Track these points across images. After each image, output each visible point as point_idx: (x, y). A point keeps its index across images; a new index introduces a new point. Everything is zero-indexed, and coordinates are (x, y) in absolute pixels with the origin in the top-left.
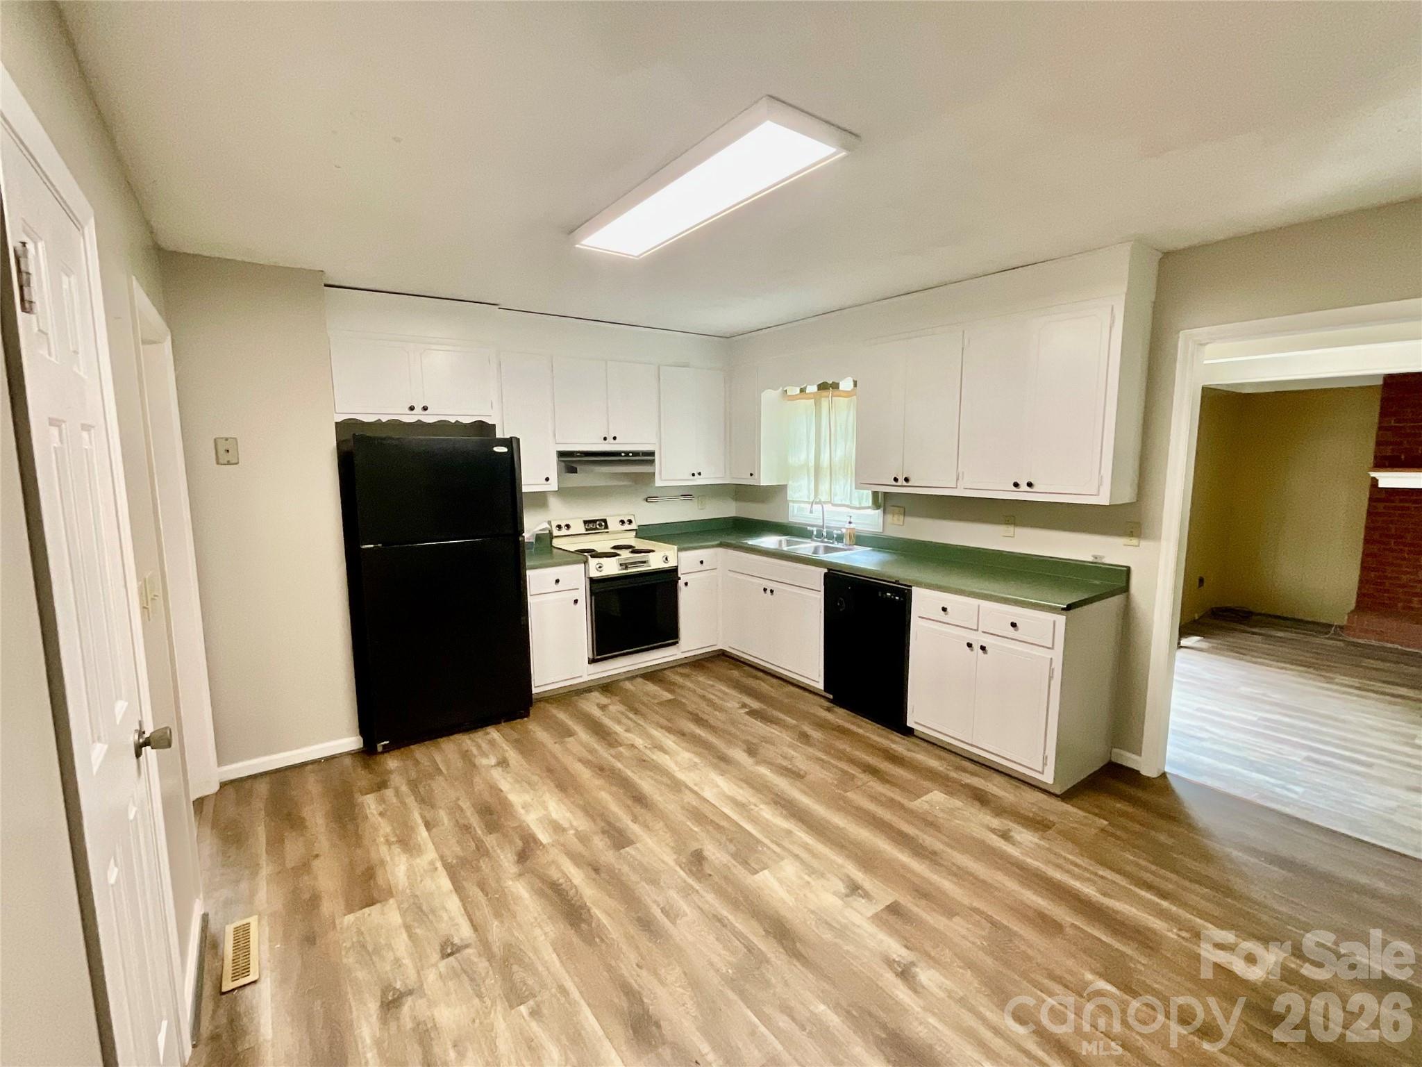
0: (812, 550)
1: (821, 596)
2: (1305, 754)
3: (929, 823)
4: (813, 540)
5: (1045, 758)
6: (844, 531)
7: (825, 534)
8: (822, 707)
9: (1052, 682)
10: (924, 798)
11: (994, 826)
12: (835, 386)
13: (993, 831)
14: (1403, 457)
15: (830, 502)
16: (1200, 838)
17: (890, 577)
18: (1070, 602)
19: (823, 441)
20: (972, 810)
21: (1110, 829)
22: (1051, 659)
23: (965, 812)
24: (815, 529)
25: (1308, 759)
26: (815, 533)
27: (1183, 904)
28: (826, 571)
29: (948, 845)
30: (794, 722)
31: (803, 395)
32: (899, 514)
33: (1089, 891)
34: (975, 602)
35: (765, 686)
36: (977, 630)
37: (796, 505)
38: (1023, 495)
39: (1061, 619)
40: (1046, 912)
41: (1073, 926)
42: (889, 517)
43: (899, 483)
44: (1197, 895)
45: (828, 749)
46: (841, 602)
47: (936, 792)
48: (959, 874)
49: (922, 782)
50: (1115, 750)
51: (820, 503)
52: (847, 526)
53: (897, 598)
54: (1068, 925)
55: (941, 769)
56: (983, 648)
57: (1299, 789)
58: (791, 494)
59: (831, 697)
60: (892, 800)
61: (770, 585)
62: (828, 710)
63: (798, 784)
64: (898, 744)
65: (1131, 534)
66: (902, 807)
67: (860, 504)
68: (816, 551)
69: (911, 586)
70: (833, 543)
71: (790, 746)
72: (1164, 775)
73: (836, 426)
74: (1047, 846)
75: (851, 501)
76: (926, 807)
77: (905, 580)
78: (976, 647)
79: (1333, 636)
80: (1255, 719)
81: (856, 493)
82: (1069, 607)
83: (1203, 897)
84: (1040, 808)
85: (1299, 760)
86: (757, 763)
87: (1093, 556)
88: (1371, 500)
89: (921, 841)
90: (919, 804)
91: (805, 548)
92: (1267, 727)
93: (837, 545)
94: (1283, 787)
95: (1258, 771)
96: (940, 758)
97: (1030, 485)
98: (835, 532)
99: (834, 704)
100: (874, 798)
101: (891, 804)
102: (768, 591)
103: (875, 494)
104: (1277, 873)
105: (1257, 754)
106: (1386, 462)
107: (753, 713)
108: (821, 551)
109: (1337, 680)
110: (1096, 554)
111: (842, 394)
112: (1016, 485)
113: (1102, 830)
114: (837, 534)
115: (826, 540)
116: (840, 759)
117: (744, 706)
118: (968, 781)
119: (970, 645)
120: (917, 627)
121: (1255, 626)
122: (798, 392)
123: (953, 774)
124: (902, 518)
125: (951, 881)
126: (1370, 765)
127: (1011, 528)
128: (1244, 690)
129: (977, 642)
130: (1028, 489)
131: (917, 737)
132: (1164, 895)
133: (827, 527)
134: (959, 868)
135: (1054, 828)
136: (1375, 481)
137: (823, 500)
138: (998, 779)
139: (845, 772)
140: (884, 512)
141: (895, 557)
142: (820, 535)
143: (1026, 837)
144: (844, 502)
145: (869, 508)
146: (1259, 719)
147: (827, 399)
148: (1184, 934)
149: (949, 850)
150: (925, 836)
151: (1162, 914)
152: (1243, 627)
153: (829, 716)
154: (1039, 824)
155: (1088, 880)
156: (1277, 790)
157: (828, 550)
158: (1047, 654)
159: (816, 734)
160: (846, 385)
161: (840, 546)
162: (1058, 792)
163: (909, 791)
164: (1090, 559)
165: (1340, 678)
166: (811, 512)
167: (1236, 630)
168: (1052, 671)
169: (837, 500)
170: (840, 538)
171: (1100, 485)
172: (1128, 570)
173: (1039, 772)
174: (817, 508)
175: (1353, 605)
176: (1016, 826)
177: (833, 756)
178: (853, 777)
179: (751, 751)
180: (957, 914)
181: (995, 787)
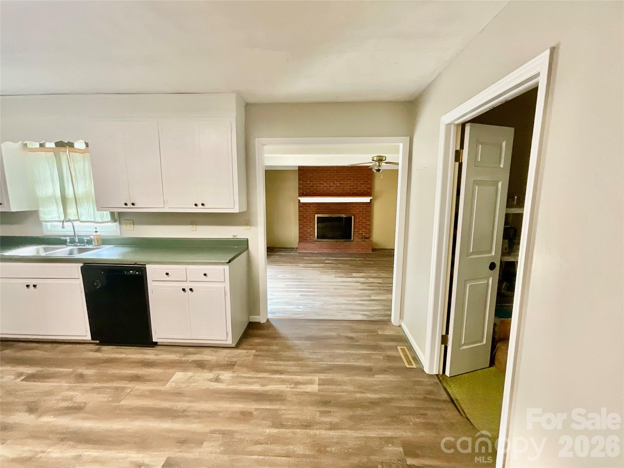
0: (68, 252)
1: (80, 282)
2: (299, 294)
3: (178, 394)
4: (67, 246)
5: (227, 333)
6: (92, 237)
7: (77, 240)
8: (91, 351)
9: (226, 297)
10: (171, 380)
11: (211, 378)
12: (71, 145)
13: (211, 380)
14: (305, 193)
15: (78, 220)
16: (285, 341)
17: (131, 262)
18: (229, 259)
19: (65, 180)
20: (199, 374)
21: (257, 353)
22: (225, 287)
23: (195, 378)
24: (68, 238)
25: (301, 295)
26: (68, 240)
27: (289, 373)
28: (82, 265)
29: (191, 401)
30: (71, 370)
31: (42, 149)
32: (130, 224)
33: (256, 387)
34: (184, 267)
35: (38, 353)
36: (187, 281)
37: (49, 224)
38: (200, 210)
39: (227, 267)
40: (244, 410)
41: (257, 409)
42: (124, 226)
43: (129, 206)
44: (291, 366)
45: (101, 378)
46: (97, 283)
47: (177, 373)
48: (201, 416)
49: (168, 371)
50: (250, 317)
51: (69, 221)
52: (95, 234)
53: (137, 273)
54: (253, 410)
55: (177, 358)
56: (191, 290)
57: (302, 307)
58: (43, 216)
59: (98, 342)
60: (152, 391)
61: (31, 282)
62: (98, 351)
63: (80, 415)
64: (149, 354)
65: (247, 225)
66: (159, 392)
67: (102, 220)
68: (71, 253)
69: (145, 265)
70: (84, 246)
71: (70, 389)
72: (268, 320)
73: (75, 171)
74: (236, 375)
75: (95, 219)
76: (174, 384)
77: (142, 262)
78: (187, 290)
79: (296, 252)
80: (284, 286)
81: (98, 213)
82: (230, 262)
83: (293, 366)
84: (229, 357)
85: (299, 297)
86: (40, 416)
87: (233, 236)
88: (299, 207)
89: (175, 408)
90: (169, 385)
91: (61, 252)
92: (288, 288)
93: (87, 246)
94: (298, 308)
95: (290, 305)
96: (175, 352)
97: (203, 205)
98: (85, 238)
99: (101, 345)
100: (142, 395)
101: (153, 394)
102: (31, 286)
103: (112, 214)
104: (309, 343)
105: (287, 299)
106: (302, 194)
107: (31, 377)
108: (76, 252)
109: (300, 266)
110: (234, 234)
111: (76, 150)
112: (196, 205)
113: (255, 355)
114: (87, 240)
115: (78, 244)
116: (112, 381)
117: (21, 374)
118: (193, 359)
119: (184, 290)
120: (152, 286)
121: (275, 253)
122: (38, 146)
123: (184, 359)
124: (132, 226)
125: (196, 423)
126: (314, 292)
127: (195, 226)
128: (279, 276)
129: (187, 286)
130: (202, 207)
131: (159, 345)
132: (281, 372)
133: (78, 236)
134: (199, 412)
135: (236, 364)
136: (299, 201)
137: (72, 219)
138: (207, 351)
139: (117, 389)
140: (120, 223)
141: (133, 249)
142: (72, 242)
143: (226, 375)
144: (89, 220)
145: (108, 222)
146: (285, 286)
147: (65, 154)
148: (292, 386)
149: (192, 404)
150: (177, 404)
151: (283, 381)
152: (273, 253)
153: (99, 355)
154: (230, 366)
155: (256, 382)
156: (297, 310)
157: (81, 251)
158: (222, 285)
159: (89, 372)
160: (79, 145)
161: (90, 246)
162: (234, 346)
163: (161, 380)
164: (232, 237)
165: (301, 265)
166: (63, 227)
167: (271, 255)
168: (225, 292)
169: (83, 219)
170: (90, 242)
171: (234, 204)
172: (247, 241)
173: (225, 340)
174: (68, 225)
175: (298, 241)
176: (220, 372)
177: (107, 381)
178: (124, 389)
179: (32, 409)
180: (204, 441)
181: (207, 356)
